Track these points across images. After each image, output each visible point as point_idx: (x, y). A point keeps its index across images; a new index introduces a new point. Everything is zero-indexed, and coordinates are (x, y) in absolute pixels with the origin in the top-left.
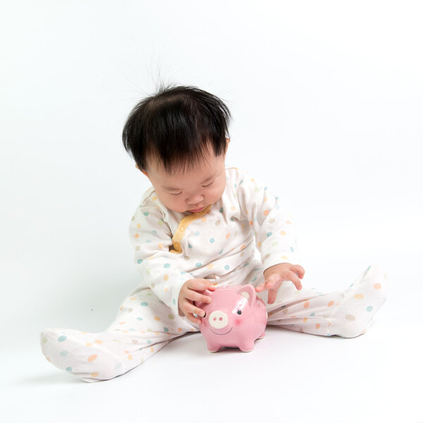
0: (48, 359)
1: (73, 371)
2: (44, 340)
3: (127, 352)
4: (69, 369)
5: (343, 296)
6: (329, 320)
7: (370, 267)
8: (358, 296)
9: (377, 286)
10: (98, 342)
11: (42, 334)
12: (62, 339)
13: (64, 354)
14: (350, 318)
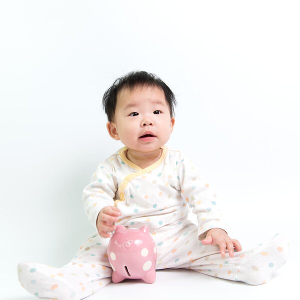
0: (22, 285)
1: (40, 295)
2: (20, 270)
3: (81, 284)
4: (36, 294)
5: (252, 251)
6: (239, 267)
7: (277, 234)
8: (264, 254)
9: (280, 249)
10: (60, 275)
11: (19, 266)
12: (33, 270)
13: (33, 282)
14: (255, 268)
